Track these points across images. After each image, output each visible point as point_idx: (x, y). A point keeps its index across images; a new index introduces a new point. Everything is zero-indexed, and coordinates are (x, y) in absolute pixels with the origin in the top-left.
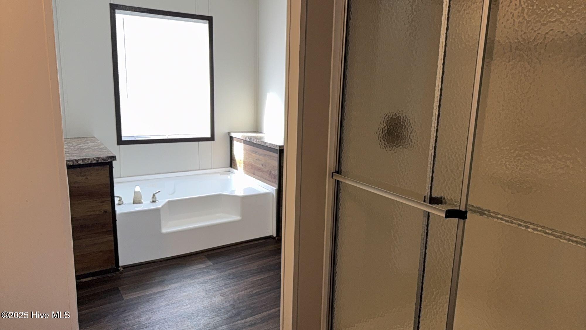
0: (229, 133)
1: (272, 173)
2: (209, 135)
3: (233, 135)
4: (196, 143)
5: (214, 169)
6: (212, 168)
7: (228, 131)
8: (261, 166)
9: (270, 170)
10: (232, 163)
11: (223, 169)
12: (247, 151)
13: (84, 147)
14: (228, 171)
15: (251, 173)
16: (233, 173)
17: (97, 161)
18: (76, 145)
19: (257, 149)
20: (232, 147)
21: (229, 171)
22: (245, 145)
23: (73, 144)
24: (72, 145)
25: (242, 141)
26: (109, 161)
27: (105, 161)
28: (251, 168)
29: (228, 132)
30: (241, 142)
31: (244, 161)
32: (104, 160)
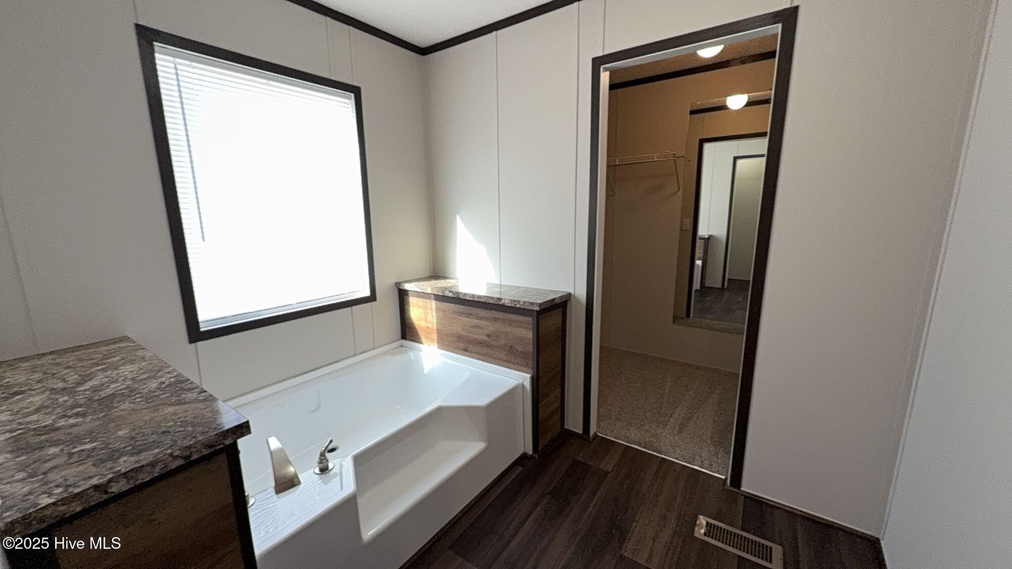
0: (398, 285)
1: (517, 350)
2: (367, 293)
3: (407, 286)
4: (348, 309)
5: (378, 347)
6: (376, 347)
7: (395, 281)
8: (486, 338)
9: (510, 345)
10: (407, 331)
11: (392, 345)
12: (447, 313)
13: (109, 391)
14: (400, 345)
15: (458, 349)
16: (411, 349)
17: (186, 458)
18: (79, 384)
19: (472, 310)
20: (406, 307)
21: (402, 346)
22: (438, 303)
23: (64, 380)
24: (61, 385)
25: (433, 296)
26: (228, 442)
27: (213, 449)
28: (458, 341)
29: (396, 283)
30: (430, 299)
31: (437, 330)
32: (211, 447)
